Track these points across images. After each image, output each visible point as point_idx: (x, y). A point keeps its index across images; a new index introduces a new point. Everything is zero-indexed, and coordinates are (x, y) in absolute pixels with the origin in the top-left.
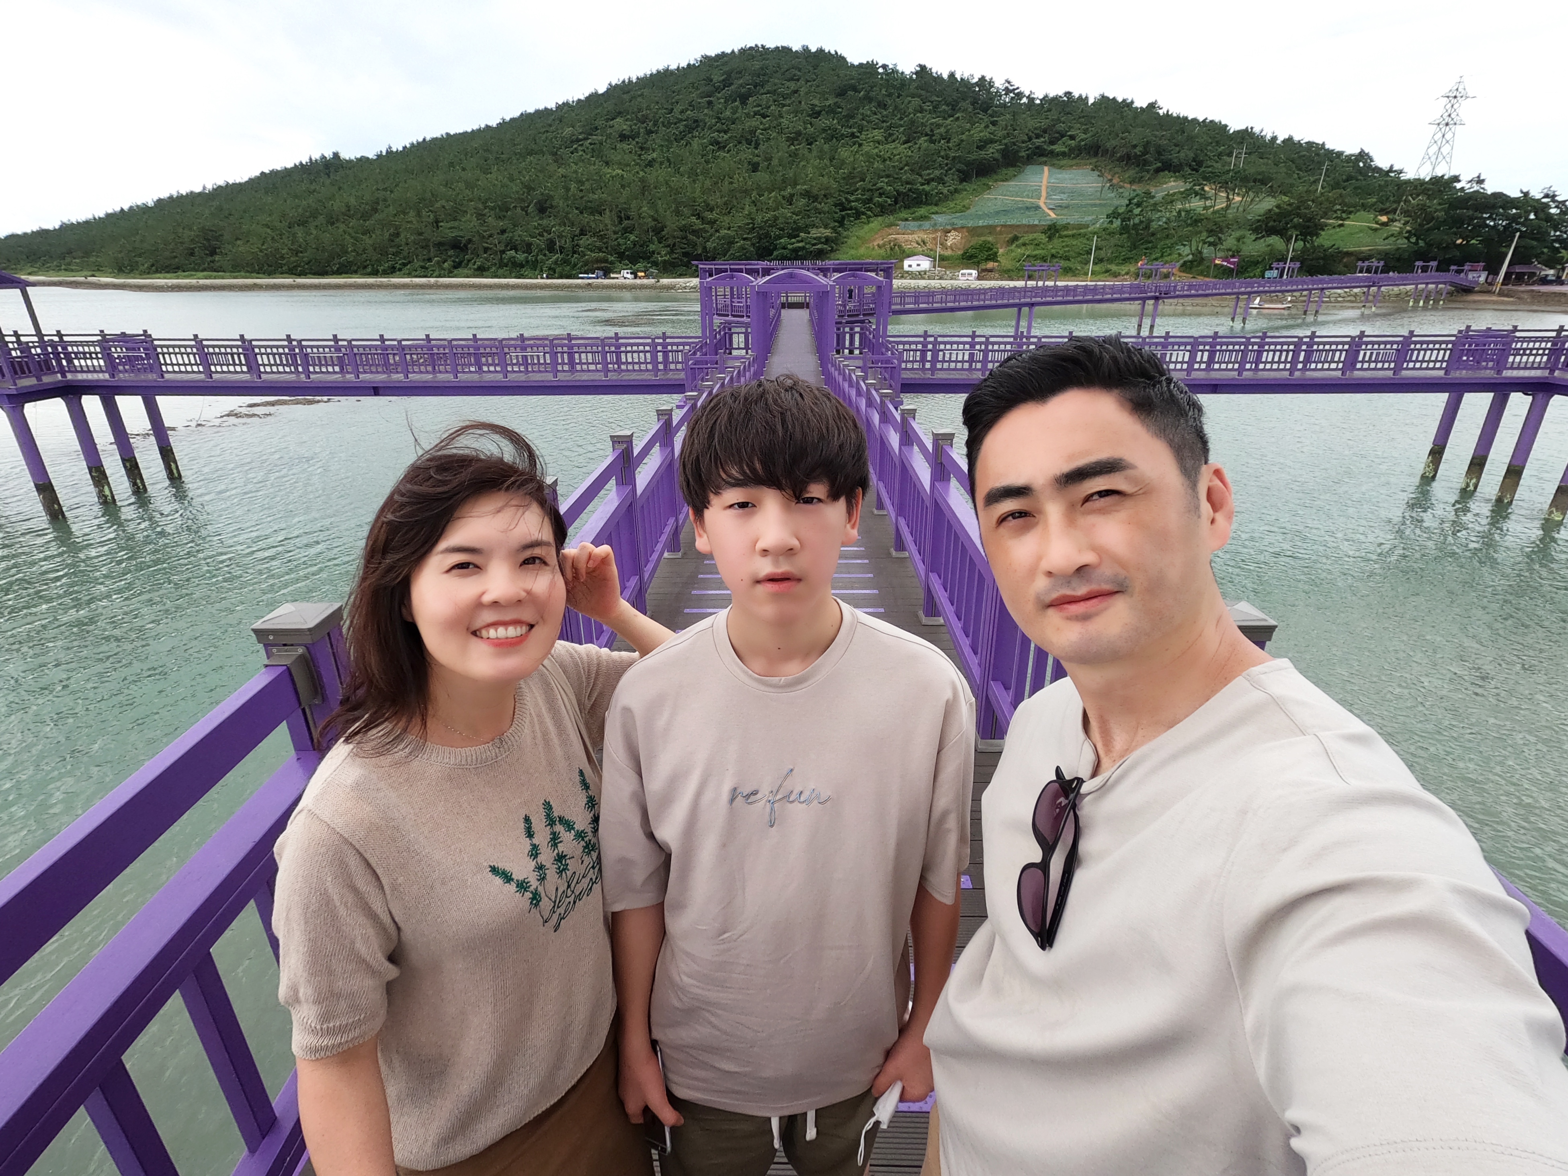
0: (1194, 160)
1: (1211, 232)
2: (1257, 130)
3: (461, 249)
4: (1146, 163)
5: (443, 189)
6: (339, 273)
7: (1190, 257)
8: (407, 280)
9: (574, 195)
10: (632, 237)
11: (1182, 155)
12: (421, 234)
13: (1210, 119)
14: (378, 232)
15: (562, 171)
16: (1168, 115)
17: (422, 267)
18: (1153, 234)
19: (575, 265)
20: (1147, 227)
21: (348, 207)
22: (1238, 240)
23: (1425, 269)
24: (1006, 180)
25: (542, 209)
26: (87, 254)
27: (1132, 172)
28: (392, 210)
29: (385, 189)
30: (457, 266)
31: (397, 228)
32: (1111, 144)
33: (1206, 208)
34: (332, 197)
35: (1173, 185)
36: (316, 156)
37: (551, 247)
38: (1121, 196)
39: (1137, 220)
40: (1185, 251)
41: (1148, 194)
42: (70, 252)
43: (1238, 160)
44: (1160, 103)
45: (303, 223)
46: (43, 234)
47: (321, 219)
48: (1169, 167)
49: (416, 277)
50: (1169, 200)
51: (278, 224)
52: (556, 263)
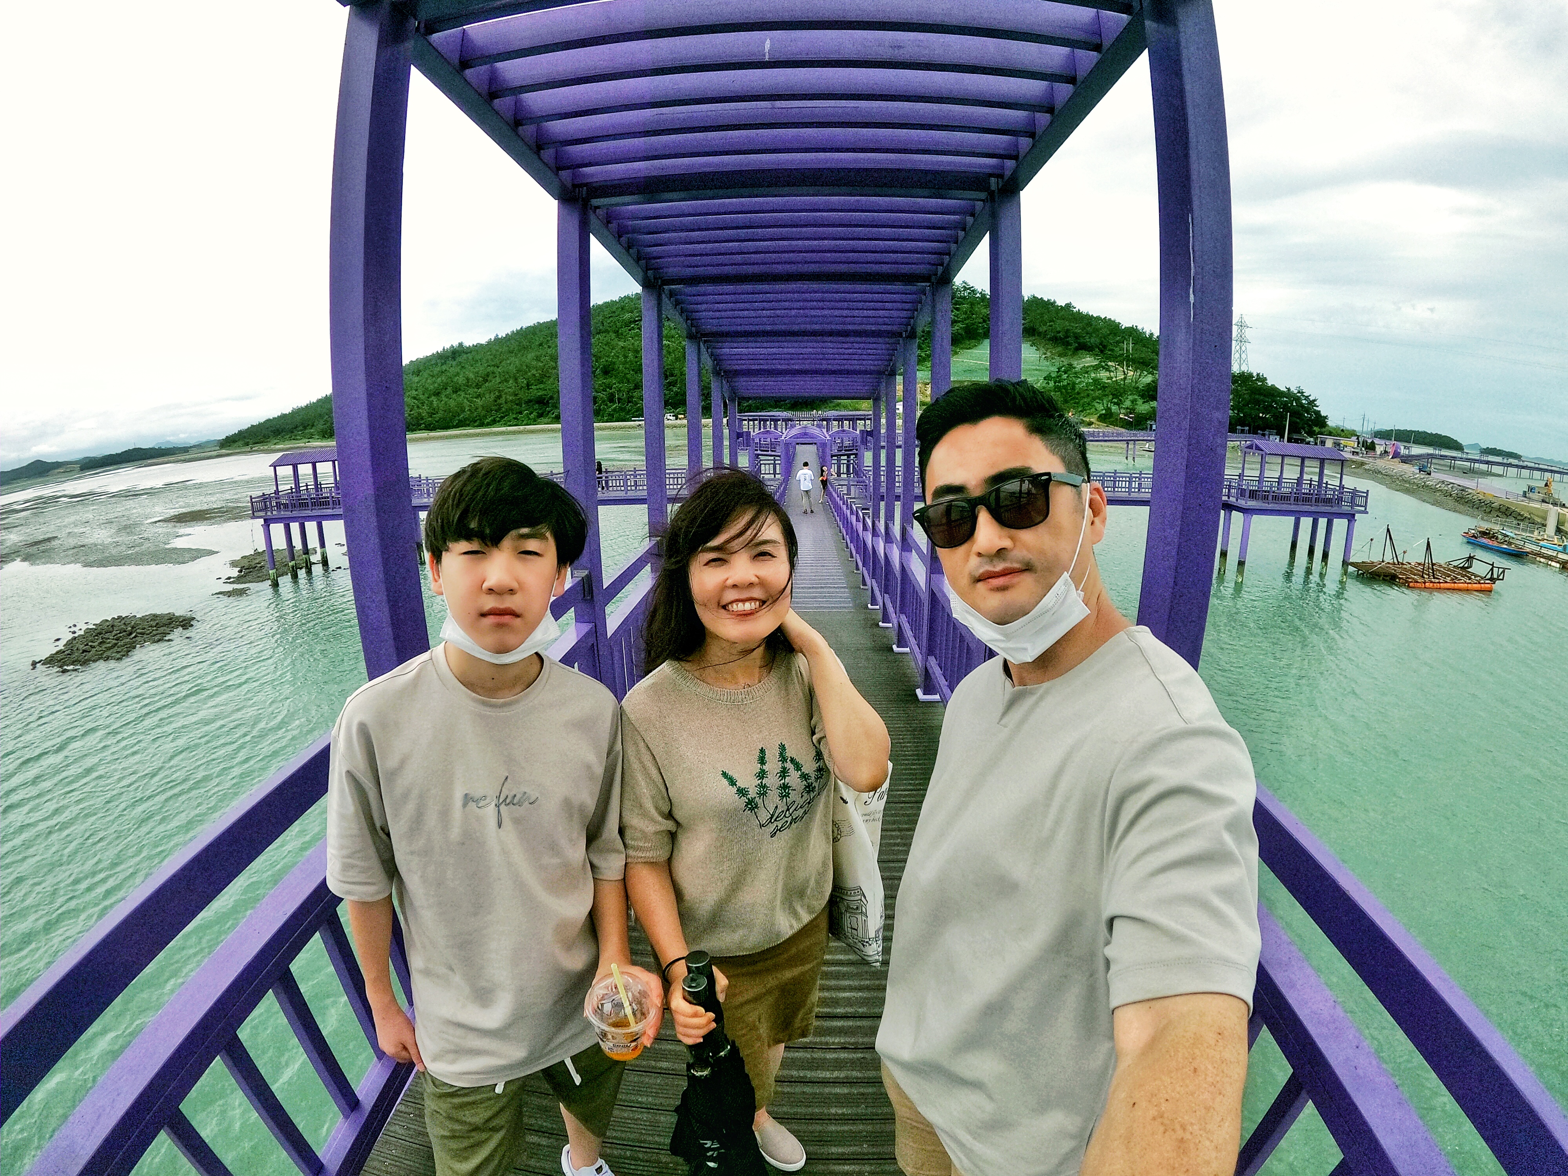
0: (1101, 344)
1: (1115, 396)
2: (1140, 328)
3: (544, 404)
4: (1068, 344)
5: (534, 363)
6: (457, 427)
7: (1104, 412)
8: (503, 429)
9: (630, 361)
10: (675, 389)
11: (1092, 340)
12: (516, 395)
13: (1108, 317)
14: (487, 396)
15: (621, 344)
16: (1079, 312)
17: (515, 418)
18: (1078, 393)
19: (629, 411)
20: (1073, 388)
21: (468, 379)
22: (1132, 402)
23: (1243, 431)
24: (970, 348)
25: (606, 372)
26: (305, 428)
27: (1060, 349)
28: (498, 380)
29: (494, 366)
30: (540, 415)
31: (499, 391)
32: (1043, 329)
33: (1110, 378)
34: (458, 374)
35: (1089, 361)
36: (447, 346)
37: (611, 399)
38: (1053, 365)
39: (1065, 383)
40: (1100, 407)
41: (1070, 365)
42: (296, 427)
43: (1129, 346)
44: (1074, 304)
45: (437, 394)
46: (283, 417)
47: (449, 390)
48: (1083, 347)
49: (510, 426)
50: (1086, 371)
51: (421, 396)
52: (614, 410)
